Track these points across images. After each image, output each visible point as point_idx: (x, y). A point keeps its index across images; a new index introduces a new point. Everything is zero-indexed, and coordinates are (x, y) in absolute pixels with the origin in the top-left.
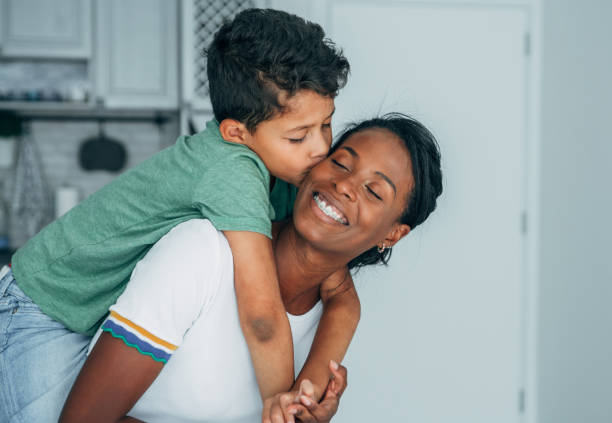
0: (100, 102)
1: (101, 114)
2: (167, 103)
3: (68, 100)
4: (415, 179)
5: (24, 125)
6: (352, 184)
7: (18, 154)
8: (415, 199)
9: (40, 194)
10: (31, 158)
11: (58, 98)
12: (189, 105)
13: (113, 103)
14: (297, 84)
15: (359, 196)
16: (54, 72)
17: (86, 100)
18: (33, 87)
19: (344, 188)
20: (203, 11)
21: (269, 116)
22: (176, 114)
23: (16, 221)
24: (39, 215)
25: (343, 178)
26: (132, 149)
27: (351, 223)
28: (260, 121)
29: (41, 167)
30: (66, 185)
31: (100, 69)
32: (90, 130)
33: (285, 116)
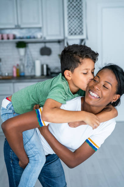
0: (45, 38)
1: (45, 41)
2: (61, 38)
3: (37, 38)
4: (118, 81)
5: (26, 45)
6: (98, 86)
7: (26, 52)
8: (119, 87)
9: (31, 62)
10: (28, 53)
11: (34, 38)
12: (67, 38)
13: (48, 38)
14: (84, 56)
15: (101, 89)
16: (33, 31)
17: (41, 38)
18: (28, 35)
19: (96, 88)
20: (69, 13)
21: (78, 66)
22: (63, 40)
23: (26, 69)
24: (31, 67)
25: (96, 85)
26: (53, 50)
27: (100, 97)
28: (75, 68)
29: (31, 55)
30: (37, 59)
31: (44, 29)
32: (42, 45)
33: (82, 65)
